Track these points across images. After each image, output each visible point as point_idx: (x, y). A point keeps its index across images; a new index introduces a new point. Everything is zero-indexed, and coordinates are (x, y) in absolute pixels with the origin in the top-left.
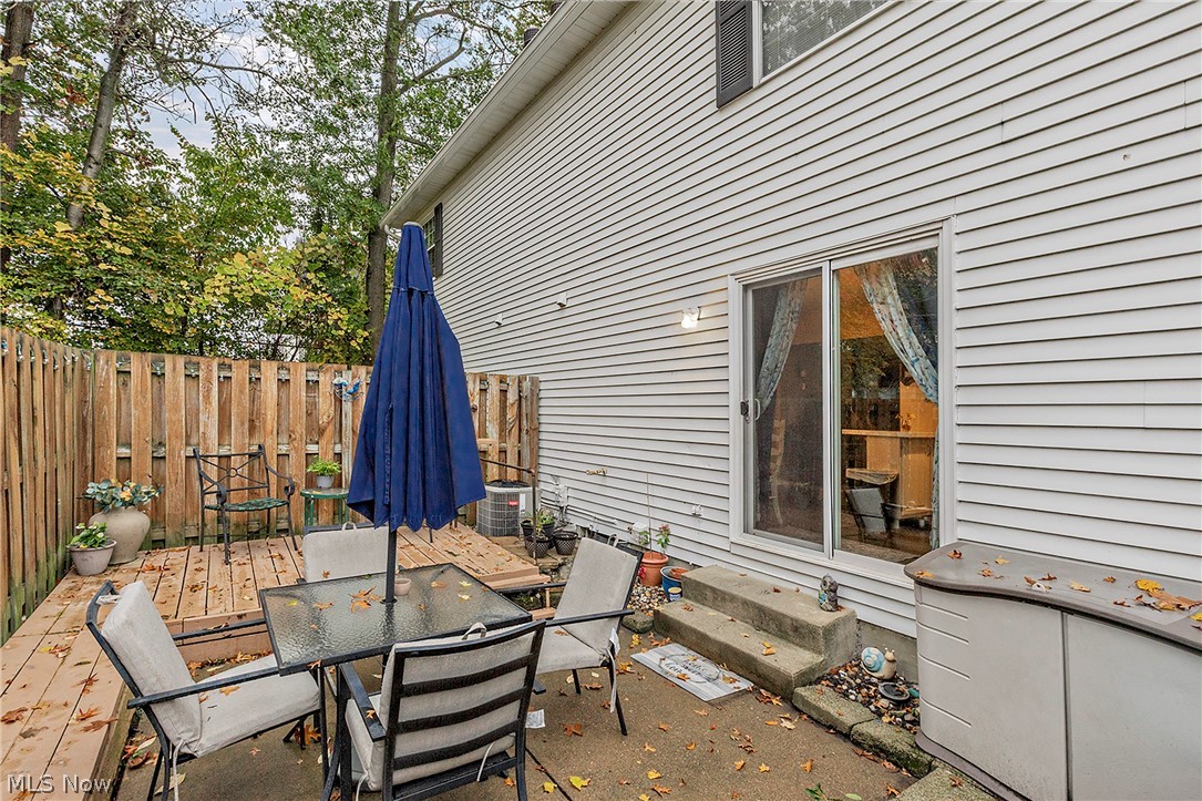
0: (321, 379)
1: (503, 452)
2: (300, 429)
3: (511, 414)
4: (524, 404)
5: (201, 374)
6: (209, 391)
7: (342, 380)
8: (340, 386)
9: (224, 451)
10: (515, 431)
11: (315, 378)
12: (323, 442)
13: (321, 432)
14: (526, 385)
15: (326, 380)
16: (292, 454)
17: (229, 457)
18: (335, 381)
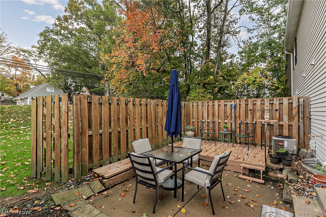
0: (227, 104)
1: (290, 126)
2: (223, 117)
3: (295, 111)
4: (300, 107)
5: (204, 104)
6: (205, 108)
7: (232, 104)
8: (231, 105)
9: (208, 121)
10: (296, 118)
11: (226, 104)
12: (228, 119)
13: (228, 117)
14: (301, 100)
15: (229, 104)
16: (221, 122)
17: (209, 122)
18: (230, 104)
